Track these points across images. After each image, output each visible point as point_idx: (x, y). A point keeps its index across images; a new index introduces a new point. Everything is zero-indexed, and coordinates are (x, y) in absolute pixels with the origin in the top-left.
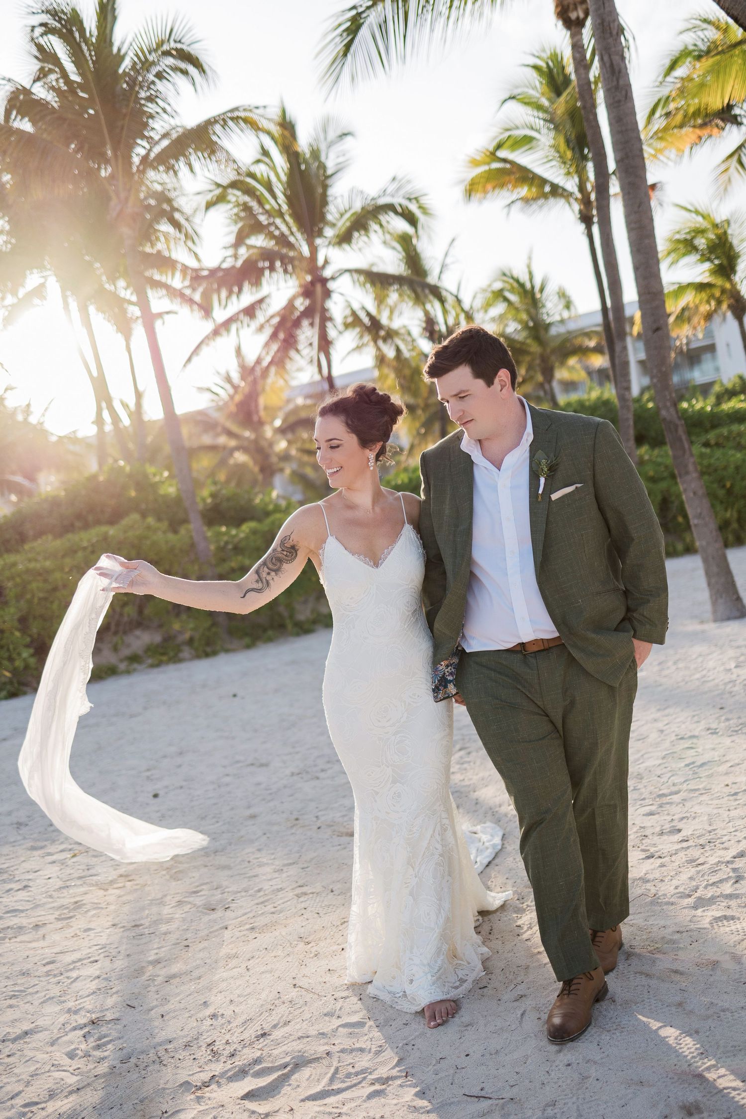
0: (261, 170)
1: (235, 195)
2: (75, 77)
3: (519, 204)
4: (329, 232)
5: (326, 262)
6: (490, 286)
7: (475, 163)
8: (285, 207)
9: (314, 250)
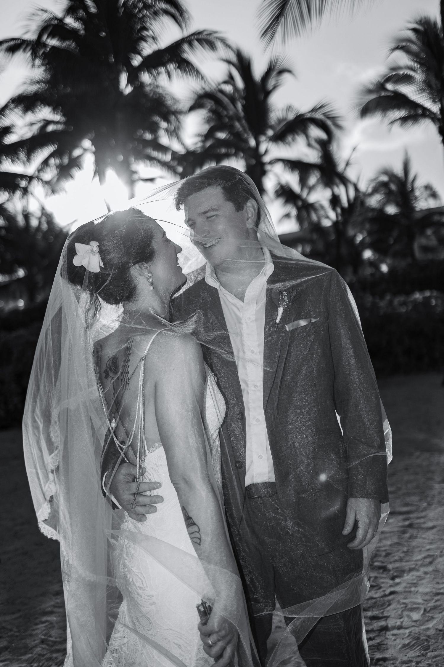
0: (228, 88)
1: (210, 104)
2: (93, 10)
3: (398, 123)
4: (270, 133)
5: (266, 151)
6: (377, 178)
7: (370, 91)
8: (242, 114)
9: (258, 143)
